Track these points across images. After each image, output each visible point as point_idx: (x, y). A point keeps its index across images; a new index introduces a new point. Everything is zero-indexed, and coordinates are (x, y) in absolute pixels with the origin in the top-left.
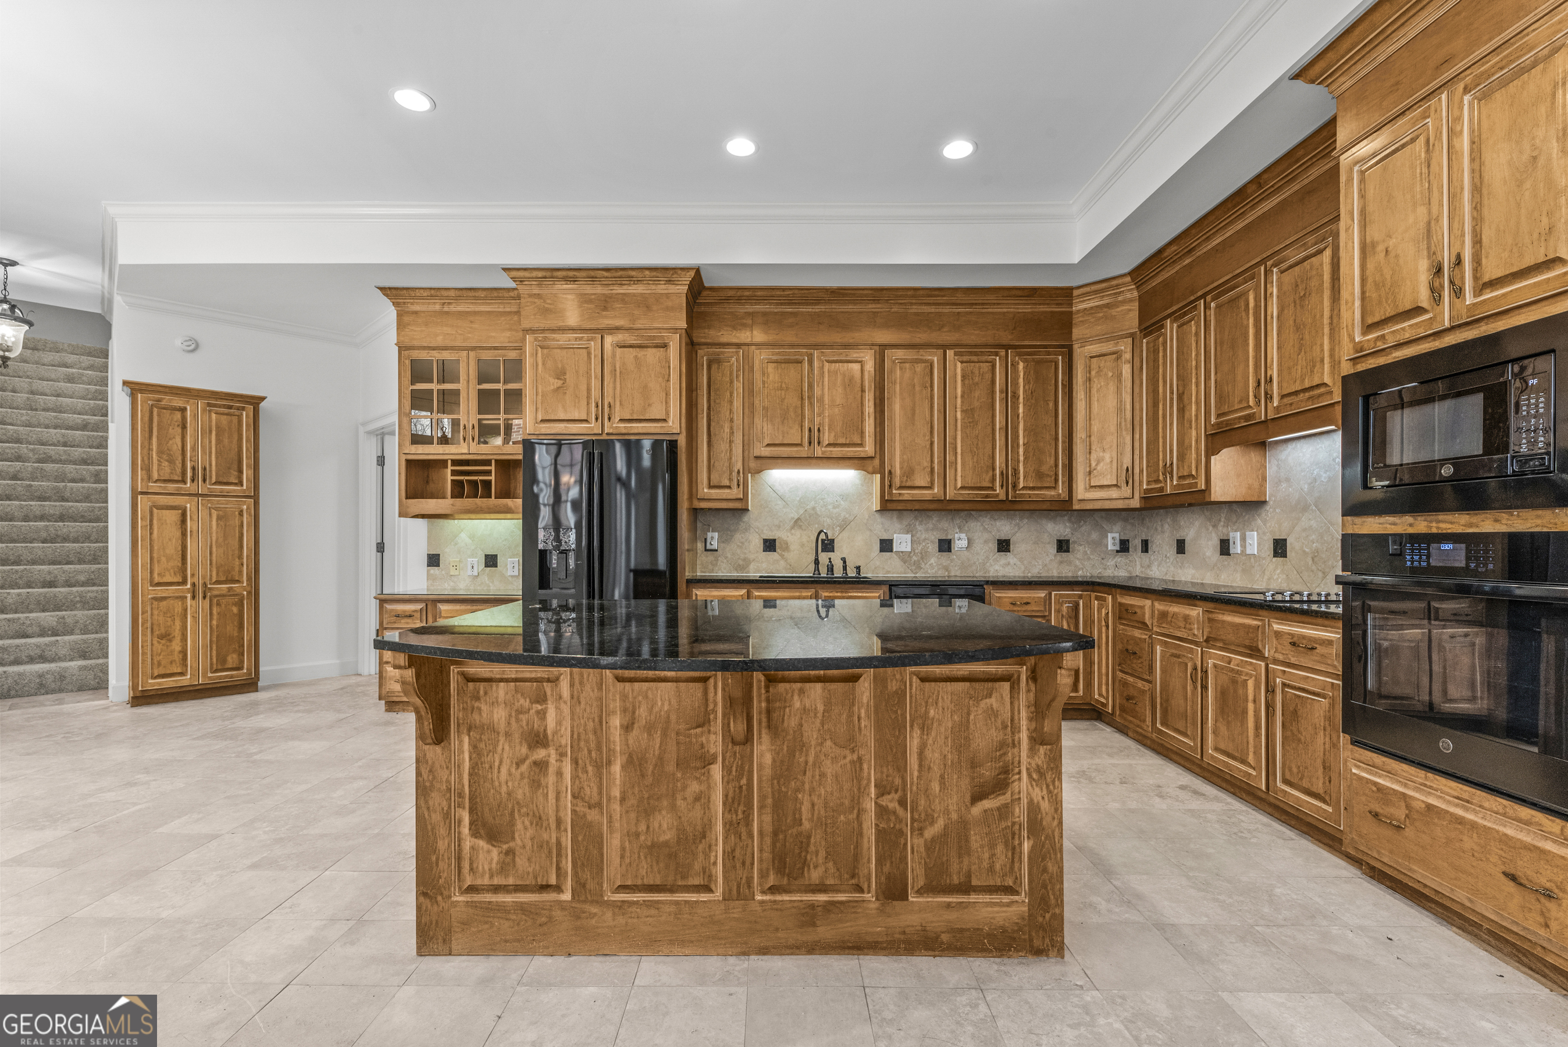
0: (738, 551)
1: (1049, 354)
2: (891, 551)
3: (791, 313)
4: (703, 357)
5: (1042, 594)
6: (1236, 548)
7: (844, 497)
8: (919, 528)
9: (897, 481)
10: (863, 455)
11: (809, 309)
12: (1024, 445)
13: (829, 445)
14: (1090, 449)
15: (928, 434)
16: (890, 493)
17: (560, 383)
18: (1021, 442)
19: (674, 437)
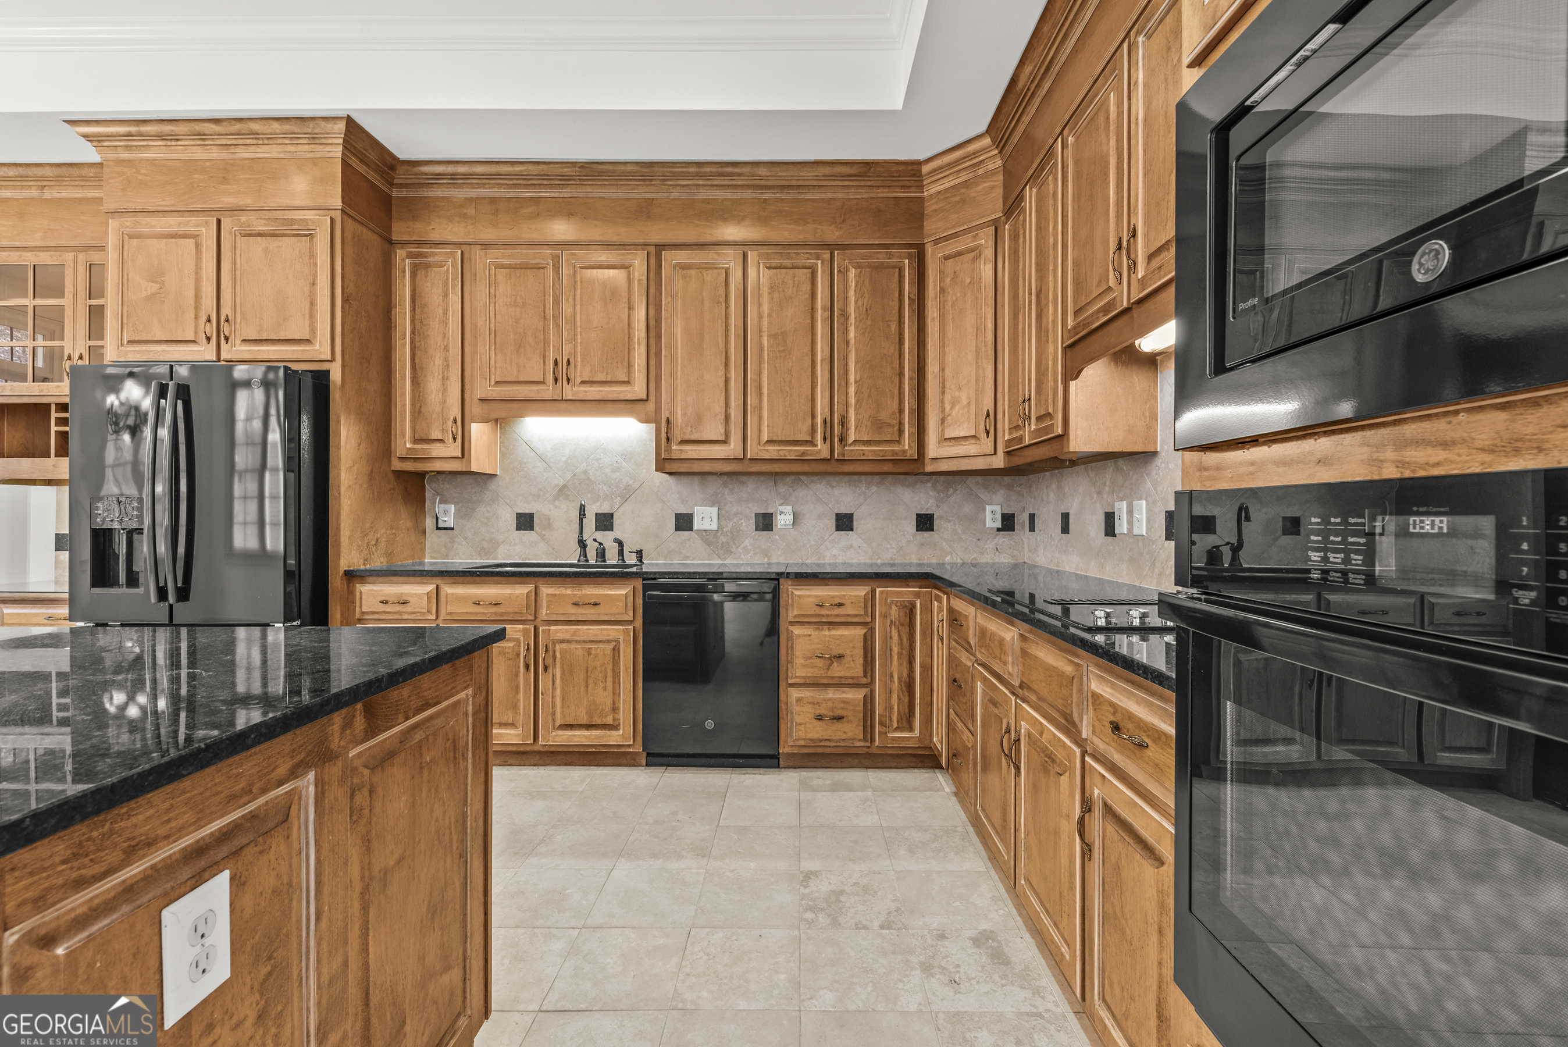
0: (483, 530)
1: (892, 256)
2: (691, 529)
3: (531, 199)
4: (404, 260)
5: (860, 591)
6: (1122, 527)
7: (626, 456)
8: (729, 498)
9: (679, 433)
10: (630, 397)
11: (555, 193)
12: (856, 382)
13: (582, 383)
14: (944, 387)
15: (722, 367)
16: (668, 450)
17: (156, 287)
18: (852, 379)
19: (324, 367)
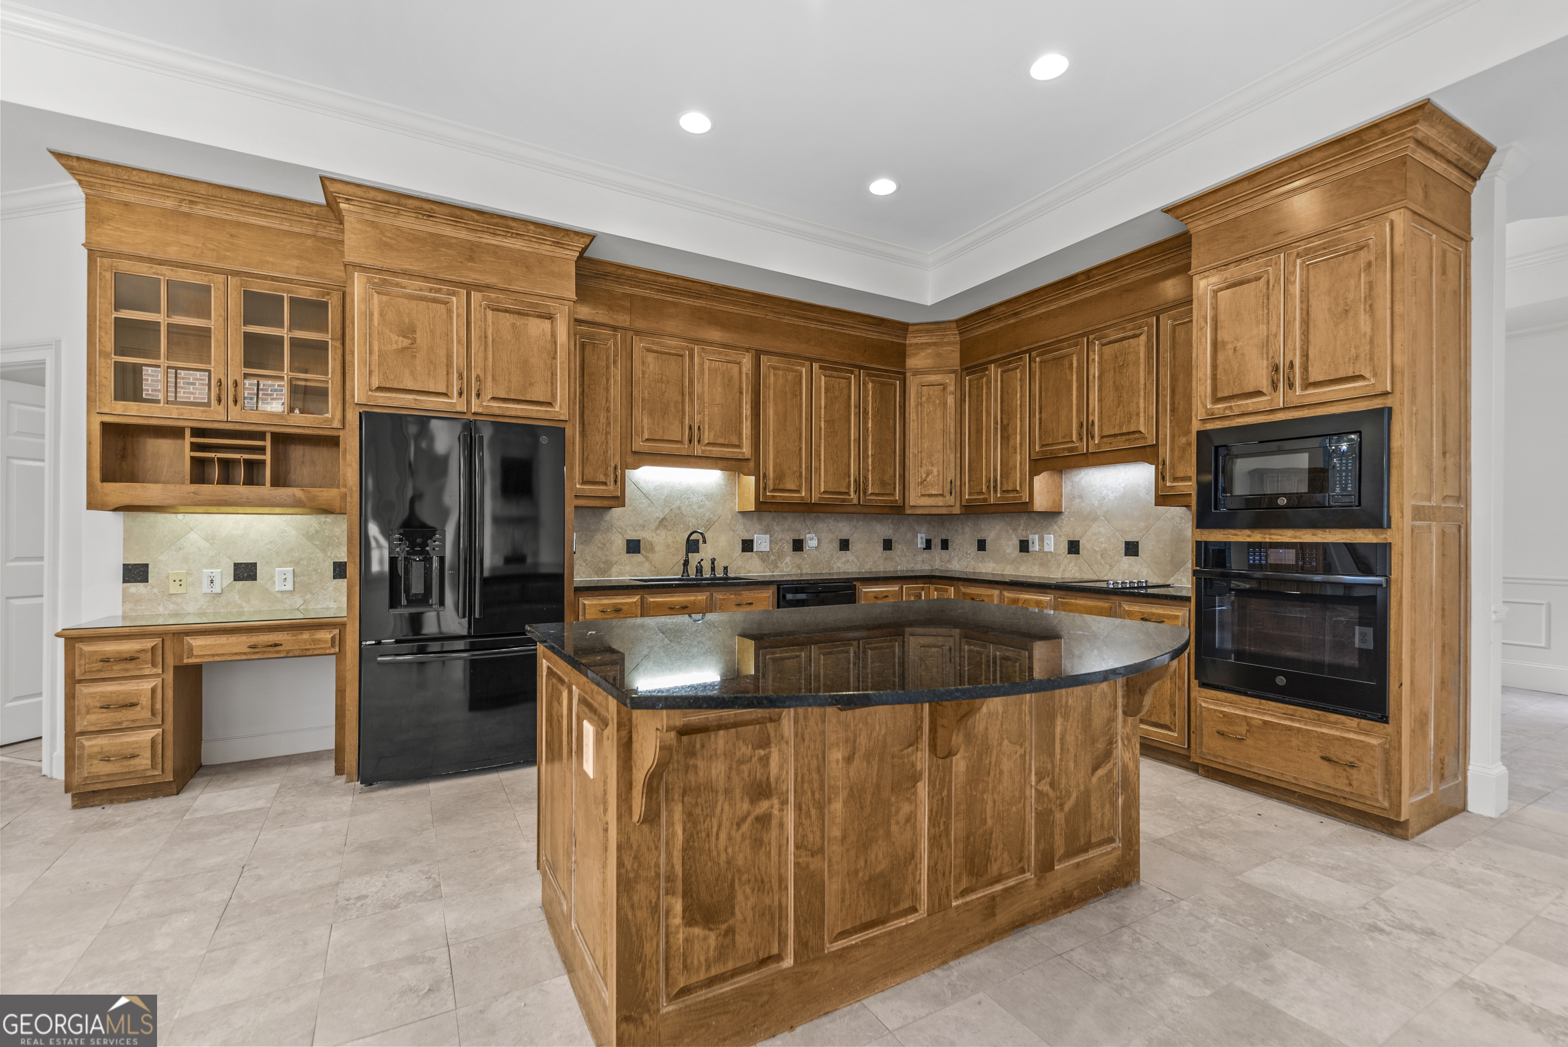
0: (599, 553)
1: (890, 377)
2: (752, 550)
3: (672, 303)
5: (896, 588)
6: (1035, 547)
7: (709, 496)
8: (776, 528)
9: (771, 484)
10: (740, 457)
11: (690, 302)
12: (872, 457)
13: (709, 444)
14: (921, 463)
15: (797, 440)
16: (763, 495)
17: (406, 342)
18: (870, 454)
19: (561, 425)
